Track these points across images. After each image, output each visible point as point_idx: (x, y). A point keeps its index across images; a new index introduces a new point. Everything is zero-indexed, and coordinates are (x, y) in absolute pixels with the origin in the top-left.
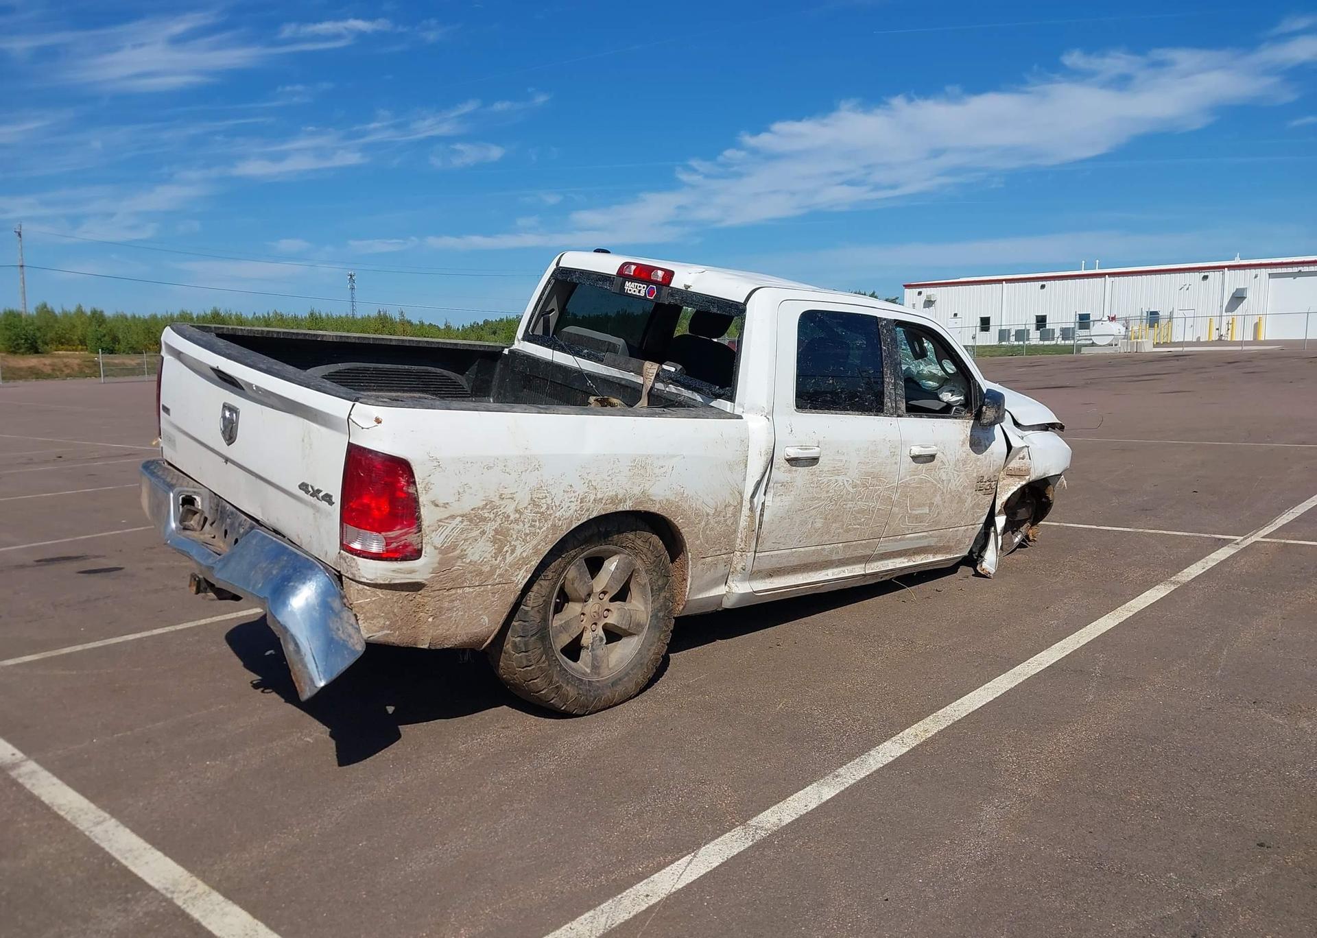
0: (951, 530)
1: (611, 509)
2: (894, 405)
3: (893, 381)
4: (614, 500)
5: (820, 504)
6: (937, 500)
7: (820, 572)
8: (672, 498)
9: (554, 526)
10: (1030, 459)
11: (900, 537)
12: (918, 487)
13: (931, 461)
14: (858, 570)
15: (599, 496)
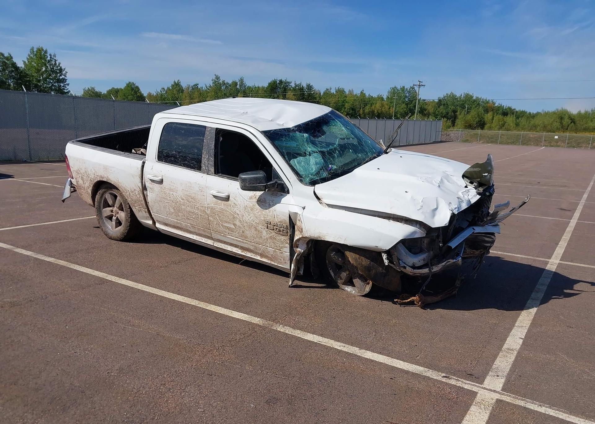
0: (260, 245)
1: (102, 179)
2: (207, 168)
3: (207, 157)
4: (101, 177)
5: (168, 201)
6: (237, 223)
7: (190, 234)
8: (116, 181)
9: (90, 180)
10: (302, 222)
11: (223, 235)
12: (221, 212)
13: (227, 201)
14: (210, 242)
15: (98, 175)
